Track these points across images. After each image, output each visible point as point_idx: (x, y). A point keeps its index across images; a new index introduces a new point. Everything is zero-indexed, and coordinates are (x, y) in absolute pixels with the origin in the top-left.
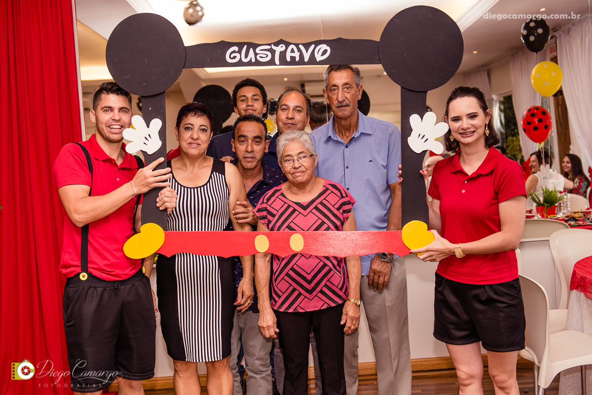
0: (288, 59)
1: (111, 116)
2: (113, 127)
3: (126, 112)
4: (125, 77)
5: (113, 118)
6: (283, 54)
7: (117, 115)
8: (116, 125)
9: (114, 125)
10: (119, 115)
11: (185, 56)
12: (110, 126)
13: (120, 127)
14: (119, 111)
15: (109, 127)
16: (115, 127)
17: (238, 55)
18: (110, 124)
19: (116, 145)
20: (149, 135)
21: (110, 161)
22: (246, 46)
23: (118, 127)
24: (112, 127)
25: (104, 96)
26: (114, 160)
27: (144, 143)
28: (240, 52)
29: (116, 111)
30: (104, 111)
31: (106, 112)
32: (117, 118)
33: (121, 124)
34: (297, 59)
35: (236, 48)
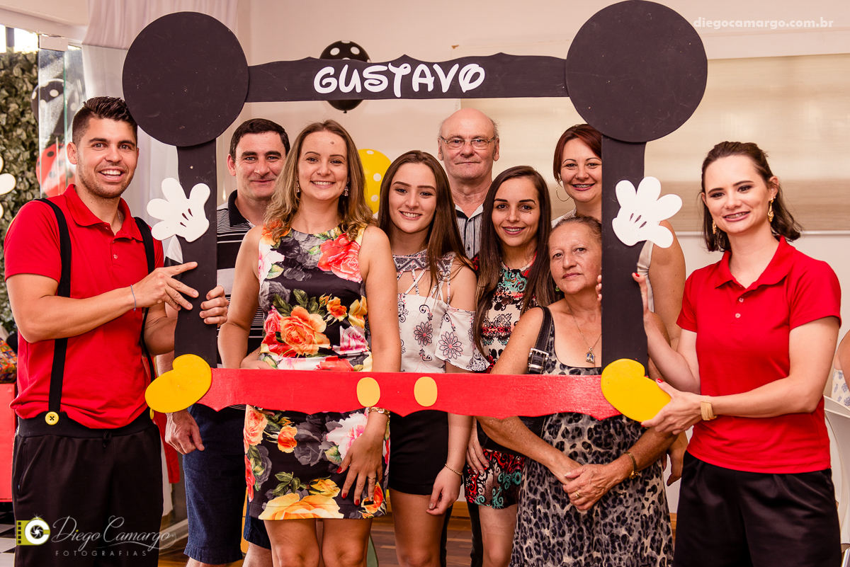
0: (416, 88)
1: (105, 155)
2: (108, 172)
3: (130, 148)
4: (152, 116)
5: (108, 159)
6: (407, 80)
7: (114, 153)
8: (113, 170)
9: (109, 169)
10: (118, 152)
11: (247, 81)
12: (104, 170)
13: (119, 173)
14: (119, 147)
15: (100, 172)
16: (111, 172)
17: (333, 81)
18: (104, 168)
19: (111, 201)
20: (189, 211)
21: (103, 227)
22: (346, 67)
23: (115, 173)
24: (105, 173)
25: (93, 121)
26: (108, 225)
27: (181, 223)
28: (336, 76)
29: (113, 147)
30: (93, 146)
31: (95, 148)
32: (115, 158)
33: (121, 168)
34: (430, 88)
35: (330, 70)
